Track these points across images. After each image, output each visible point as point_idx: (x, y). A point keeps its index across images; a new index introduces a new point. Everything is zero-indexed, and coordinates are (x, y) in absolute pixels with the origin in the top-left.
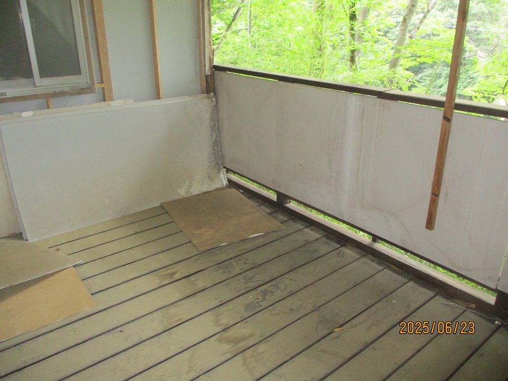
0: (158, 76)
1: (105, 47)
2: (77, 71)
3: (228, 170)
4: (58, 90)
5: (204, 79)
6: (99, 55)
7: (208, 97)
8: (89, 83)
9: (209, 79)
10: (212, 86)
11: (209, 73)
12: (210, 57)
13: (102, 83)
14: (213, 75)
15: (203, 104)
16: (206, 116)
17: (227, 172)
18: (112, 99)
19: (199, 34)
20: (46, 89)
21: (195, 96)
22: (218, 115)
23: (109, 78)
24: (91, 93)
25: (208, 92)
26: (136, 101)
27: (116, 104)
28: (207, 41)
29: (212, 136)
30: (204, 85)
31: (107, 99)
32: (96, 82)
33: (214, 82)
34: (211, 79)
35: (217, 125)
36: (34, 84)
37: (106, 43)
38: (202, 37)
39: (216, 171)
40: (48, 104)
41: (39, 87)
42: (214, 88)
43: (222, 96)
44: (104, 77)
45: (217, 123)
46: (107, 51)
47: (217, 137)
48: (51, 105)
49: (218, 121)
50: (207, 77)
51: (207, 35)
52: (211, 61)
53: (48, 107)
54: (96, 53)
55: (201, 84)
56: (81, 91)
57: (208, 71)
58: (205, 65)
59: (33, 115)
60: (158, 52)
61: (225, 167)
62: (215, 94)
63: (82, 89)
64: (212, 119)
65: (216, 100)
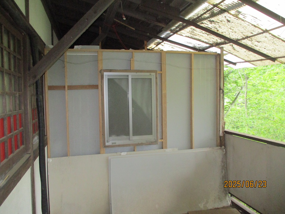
0: (192, 136)
1: (166, 121)
2: (151, 133)
3: (232, 195)
4: (140, 142)
5: (219, 138)
6: (162, 125)
7: (221, 149)
8: (156, 139)
9: (222, 139)
10: (224, 142)
11: (222, 135)
12: (223, 126)
13: (162, 139)
14: (224, 136)
15: (218, 153)
16: (219, 160)
17: (231, 196)
18: (166, 148)
19: (217, 113)
20: (134, 141)
21: (213, 148)
22: (226, 160)
23: (166, 137)
24: (156, 144)
25: (221, 146)
26: (179, 149)
27: (168, 150)
28: (221, 117)
29: (222, 172)
30: (219, 141)
31: (164, 147)
32: (159, 139)
33: (225, 140)
34: (223, 138)
35: (225, 166)
36: (129, 139)
37: (166, 119)
38: (218, 115)
39: (224, 195)
40: (134, 149)
41: (132, 140)
42: (225, 144)
43: (230, 149)
44: (163, 136)
45: (225, 165)
46: (166, 123)
47: (225, 173)
48: (135, 150)
49: (226, 163)
50: (220, 137)
51: (221, 114)
52: (223, 128)
53: (134, 151)
54: (161, 124)
55: (217, 141)
56: (151, 143)
57: (221, 134)
58: (220, 131)
59: (127, 154)
60: (193, 124)
61: (230, 193)
62: (225, 147)
63: (152, 142)
64: (222, 162)
65: (226, 150)
